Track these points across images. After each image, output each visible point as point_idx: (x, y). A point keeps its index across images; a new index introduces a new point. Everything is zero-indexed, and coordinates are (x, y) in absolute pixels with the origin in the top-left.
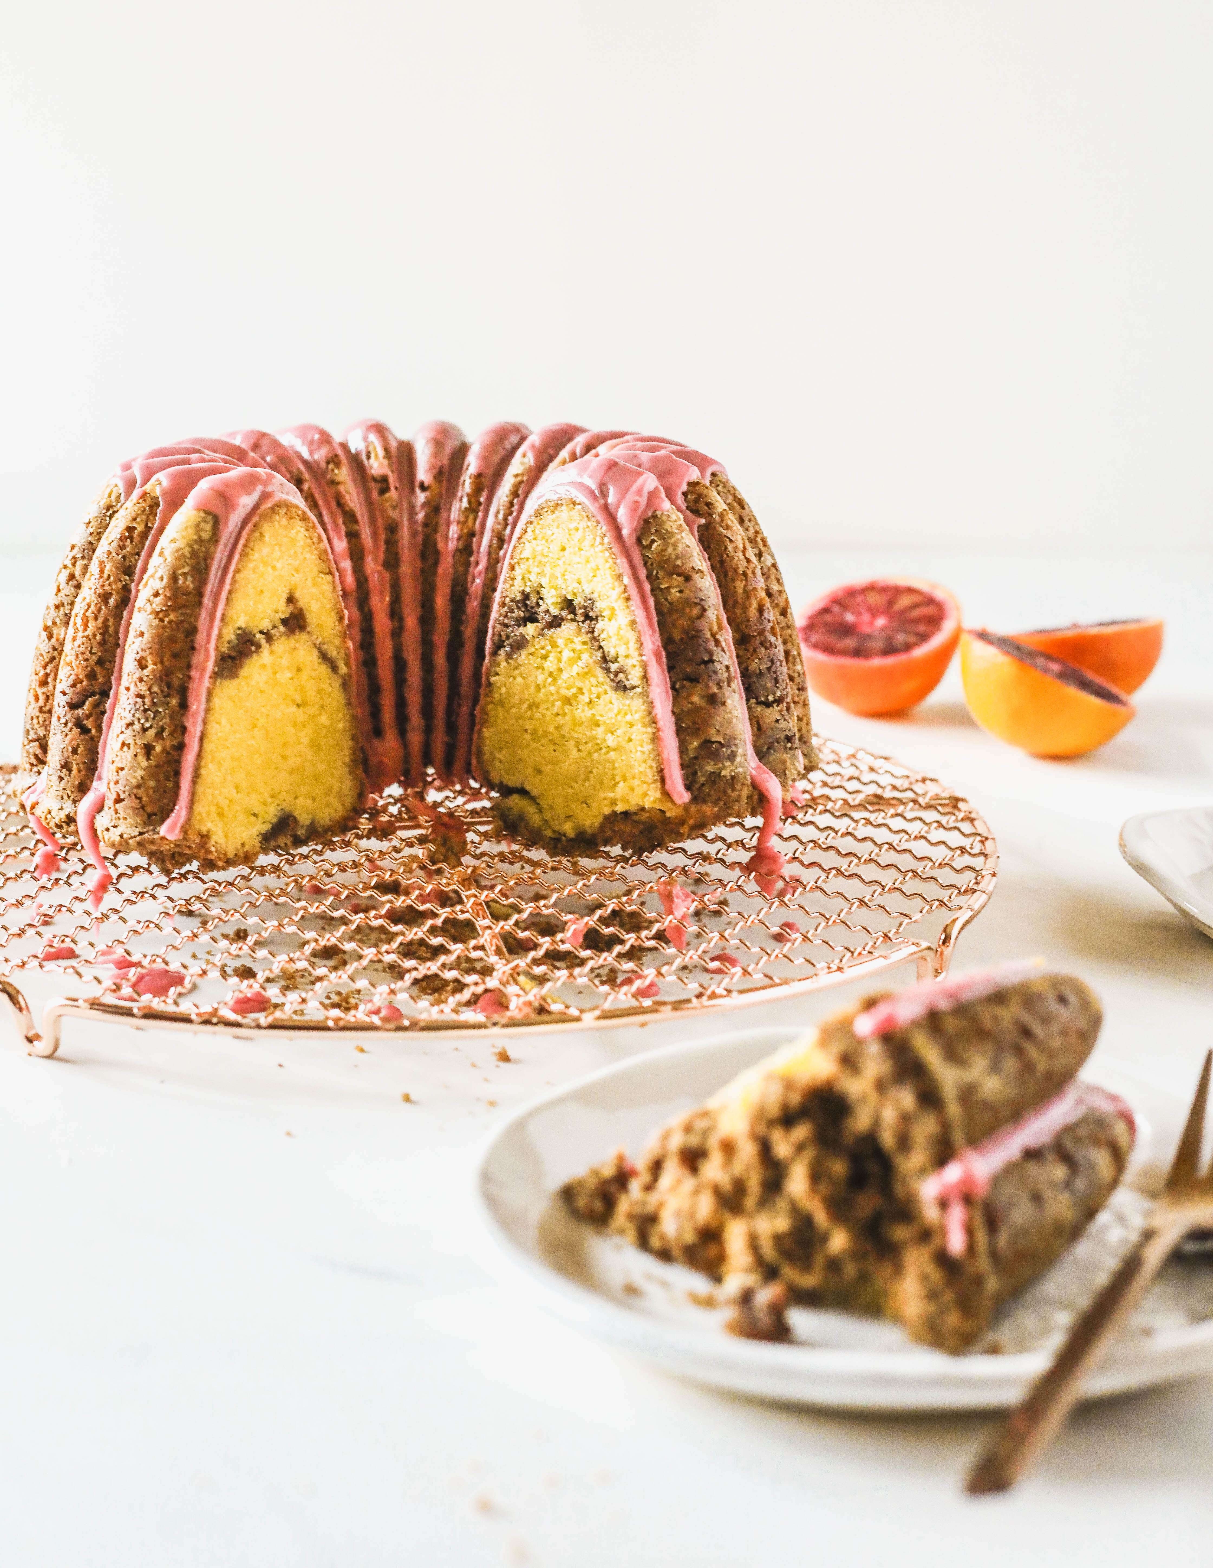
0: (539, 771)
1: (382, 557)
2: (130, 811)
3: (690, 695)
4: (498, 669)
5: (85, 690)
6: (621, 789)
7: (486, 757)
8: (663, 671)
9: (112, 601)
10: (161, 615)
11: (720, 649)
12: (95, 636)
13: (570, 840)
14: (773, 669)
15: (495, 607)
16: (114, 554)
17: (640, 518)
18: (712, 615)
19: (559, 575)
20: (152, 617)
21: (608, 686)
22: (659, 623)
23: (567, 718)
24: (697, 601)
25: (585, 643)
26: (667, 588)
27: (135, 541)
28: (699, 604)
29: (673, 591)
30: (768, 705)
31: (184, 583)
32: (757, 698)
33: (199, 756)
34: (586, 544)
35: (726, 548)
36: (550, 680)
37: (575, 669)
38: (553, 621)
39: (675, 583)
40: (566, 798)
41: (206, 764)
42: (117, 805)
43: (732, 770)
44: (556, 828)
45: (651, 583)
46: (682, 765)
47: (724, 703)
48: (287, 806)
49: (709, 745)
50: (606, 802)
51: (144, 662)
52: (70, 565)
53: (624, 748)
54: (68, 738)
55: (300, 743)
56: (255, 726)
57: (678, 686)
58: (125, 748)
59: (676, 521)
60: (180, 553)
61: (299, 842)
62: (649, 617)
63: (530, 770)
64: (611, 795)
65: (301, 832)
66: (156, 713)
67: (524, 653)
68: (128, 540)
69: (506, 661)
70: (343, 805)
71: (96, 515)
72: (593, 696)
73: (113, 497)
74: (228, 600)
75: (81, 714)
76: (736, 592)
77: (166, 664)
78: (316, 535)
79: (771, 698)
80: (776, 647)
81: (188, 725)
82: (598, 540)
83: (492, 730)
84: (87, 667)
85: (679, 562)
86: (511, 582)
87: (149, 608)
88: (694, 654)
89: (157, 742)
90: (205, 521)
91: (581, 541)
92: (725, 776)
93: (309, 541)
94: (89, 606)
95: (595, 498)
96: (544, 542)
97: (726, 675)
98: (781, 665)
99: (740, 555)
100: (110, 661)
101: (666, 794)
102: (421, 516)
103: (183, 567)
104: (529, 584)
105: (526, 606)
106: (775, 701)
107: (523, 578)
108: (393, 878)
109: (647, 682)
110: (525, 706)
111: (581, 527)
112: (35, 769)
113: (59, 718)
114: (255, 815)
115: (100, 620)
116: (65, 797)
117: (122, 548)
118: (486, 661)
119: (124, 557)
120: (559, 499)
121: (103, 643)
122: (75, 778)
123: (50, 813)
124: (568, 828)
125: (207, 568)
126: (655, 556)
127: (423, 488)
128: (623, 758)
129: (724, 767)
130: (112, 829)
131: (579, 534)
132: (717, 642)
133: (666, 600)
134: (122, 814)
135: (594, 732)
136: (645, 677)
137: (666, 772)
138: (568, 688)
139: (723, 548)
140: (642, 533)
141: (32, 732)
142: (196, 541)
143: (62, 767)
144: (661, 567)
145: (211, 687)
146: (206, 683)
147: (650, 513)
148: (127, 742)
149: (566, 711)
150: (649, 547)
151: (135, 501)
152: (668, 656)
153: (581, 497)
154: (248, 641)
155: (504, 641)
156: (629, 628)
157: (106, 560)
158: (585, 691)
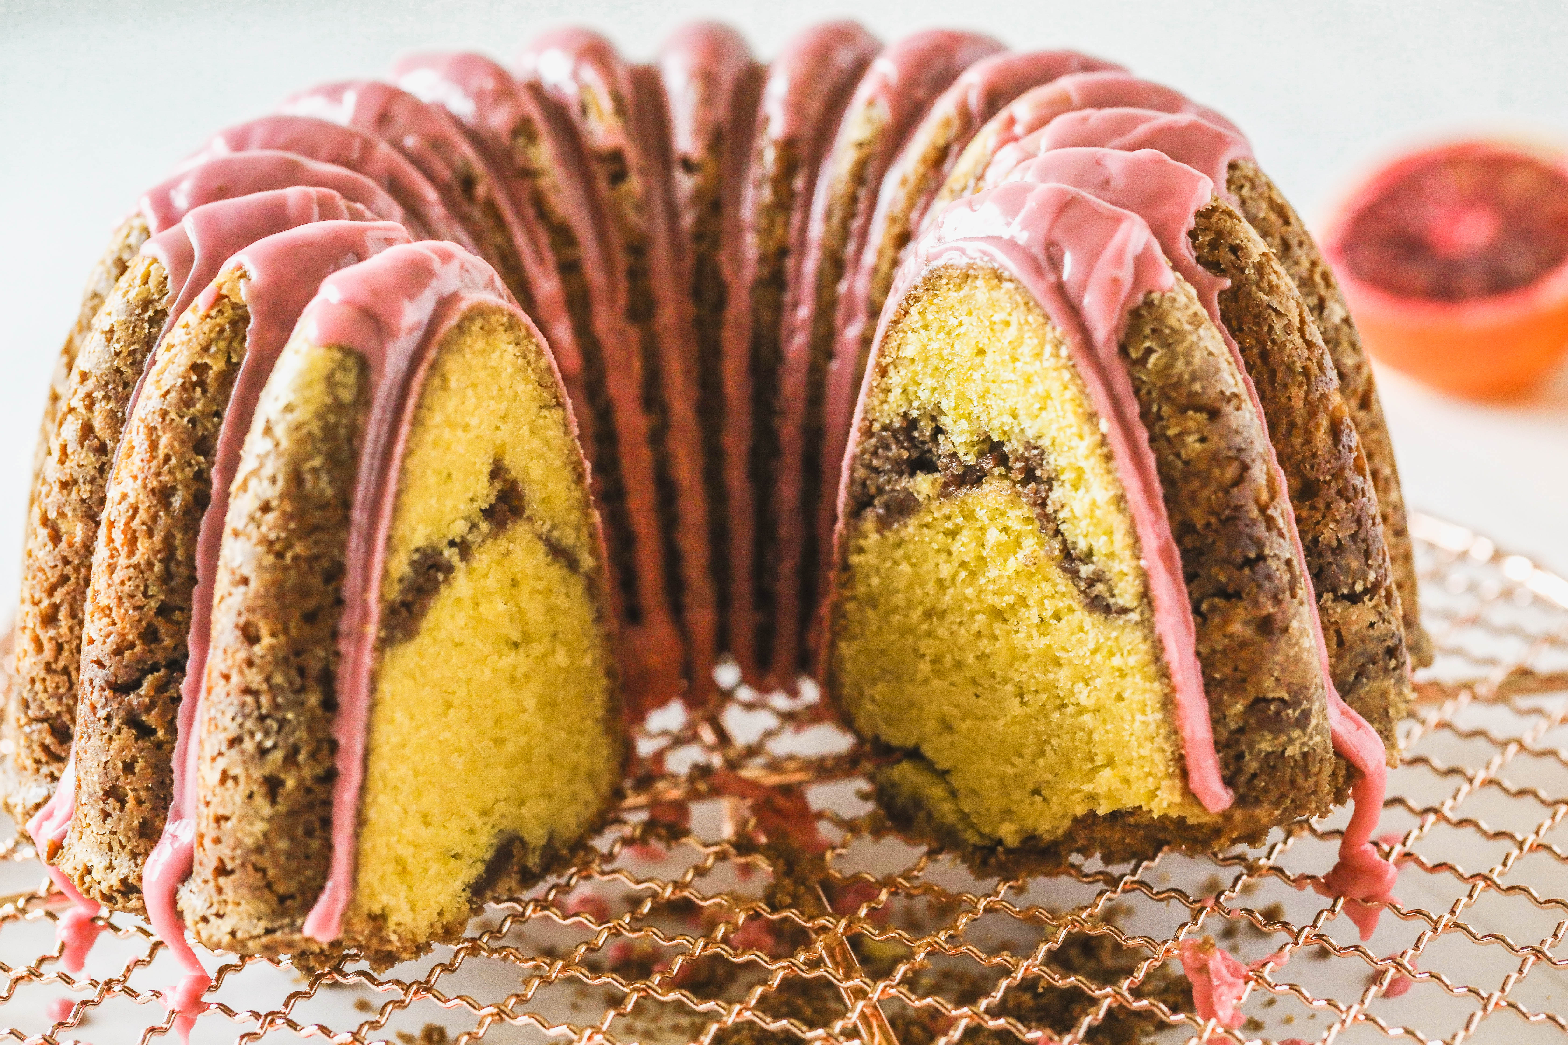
0: (947, 727)
1: (622, 300)
2: (244, 891)
3: (1226, 621)
4: (862, 542)
5: (139, 661)
6: (1106, 779)
7: (846, 691)
8: (1175, 581)
9: (177, 502)
10: (278, 547)
11: (1275, 533)
12: (150, 565)
13: (1009, 851)
14: (1362, 535)
15: (854, 434)
16: (173, 415)
17: (1122, 308)
18: (1259, 474)
19: (974, 398)
20: (261, 549)
21: (1075, 601)
22: (1167, 499)
23: (998, 644)
24: (1231, 453)
25: (1027, 520)
26: (1180, 435)
27: (211, 390)
28: (1237, 458)
29: (1190, 439)
30: (1354, 599)
31: (315, 486)
32: (1334, 590)
33: (363, 789)
34: (1026, 350)
35: (1271, 328)
36: (963, 574)
37: (1013, 564)
38: (964, 474)
39: (1192, 425)
40: (1003, 779)
41: (375, 798)
42: (222, 880)
43: (1303, 744)
44: (987, 830)
45: (1149, 427)
46: (1216, 743)
47: (1286, 630)
48: (505, 824)
49: (1263, 705)
50: (1077, 797)
51: (252, 631)
52: (82, 410)
53: (1110, 710)
54: (115, 745)
55: (523, 710)
56: (449, 705)
57: (1204, 607)
58: (230, 783)
59: (1187, 307)
60: (305, 430)
61: (528, 879)
62: (1147, 488)
63: (931, 725)
64: (1087, 788)
65: (533, 861)
66: (282, 723)
67: (912, 526)
68: (198, 390)
69: (879, 532)
70: (597, 790)
71: (123, 318)
72: (1048, 614)
73: (152, 283)
74: (396, 508)
75: (135, 703)
76: (1292, 407)
77: (294, 633)
78: (533, 348)
79: (1359, 587)
80: (1364, 495)
81: (342, 740)
82: (1048, 349)
83: (856, 645)
84: (140, 620)
85: (1197, 387)
86: (881, 396)
87: (255, 535)
88: (1231, 547)
89: (288, 771)
90: (342, 366)
91: (1016, 345)
92: (1293, 757)
93: (520, 361)
94: (136, 510)
95: (1039, 272)
96: (942, 335)
97: (1286, 578)
98: (1374, 524)
99: (1296, 337)
100: (181, 609)
101: (1188, 793)
102: (688, 219)
103: (310, 458)
104: (916, 404)
105: (912, 439)
106: (1366, 591)
107: (905, 391)
108: (709, 952)
109: (1150, 603)
110: (916, 614)
111: (1014, 320)
112: (45, 770)
113: (94, 708)
114: (456, 856)
115: (158, 538)
116: (116, 847)
117: (189, 403)
118: (839, 526)
119: (192, 421)
120: (971, 266)
121: (166, 577)
122: (133, 815)
123: (89, 872)
124: (1008, 832)
125: (355, 456)
126: (1153, 378)
127: (688, 166)
128: (1109, 727)
129: (1291, 741)
130: (213, 919)
131: (1012, 333)
132: (1270, 522)
133: (1178, 456)
134: (229, 894)
135: (1051, 676)
136: (1146, 596)
137: (1190, 762)
138: (999, 593)
139: (1265, 329)
140: (1127, 336)
141: (33, 706)
142: (330, 408)
143: (107, 794)
144: (1166, 397)
145: (376, 666)
146: (368, 660)
147: (1140, 298)
148: (232, 773)
149: (997, 632)
150: (1143, 361)
151: (202, 312)
152: (1183, 557)
153: (1011, 266)
154: (430, 567)
155: (873, 497)
156: (1113, 508)
157: (159, 426)
158: (1030, 602)
